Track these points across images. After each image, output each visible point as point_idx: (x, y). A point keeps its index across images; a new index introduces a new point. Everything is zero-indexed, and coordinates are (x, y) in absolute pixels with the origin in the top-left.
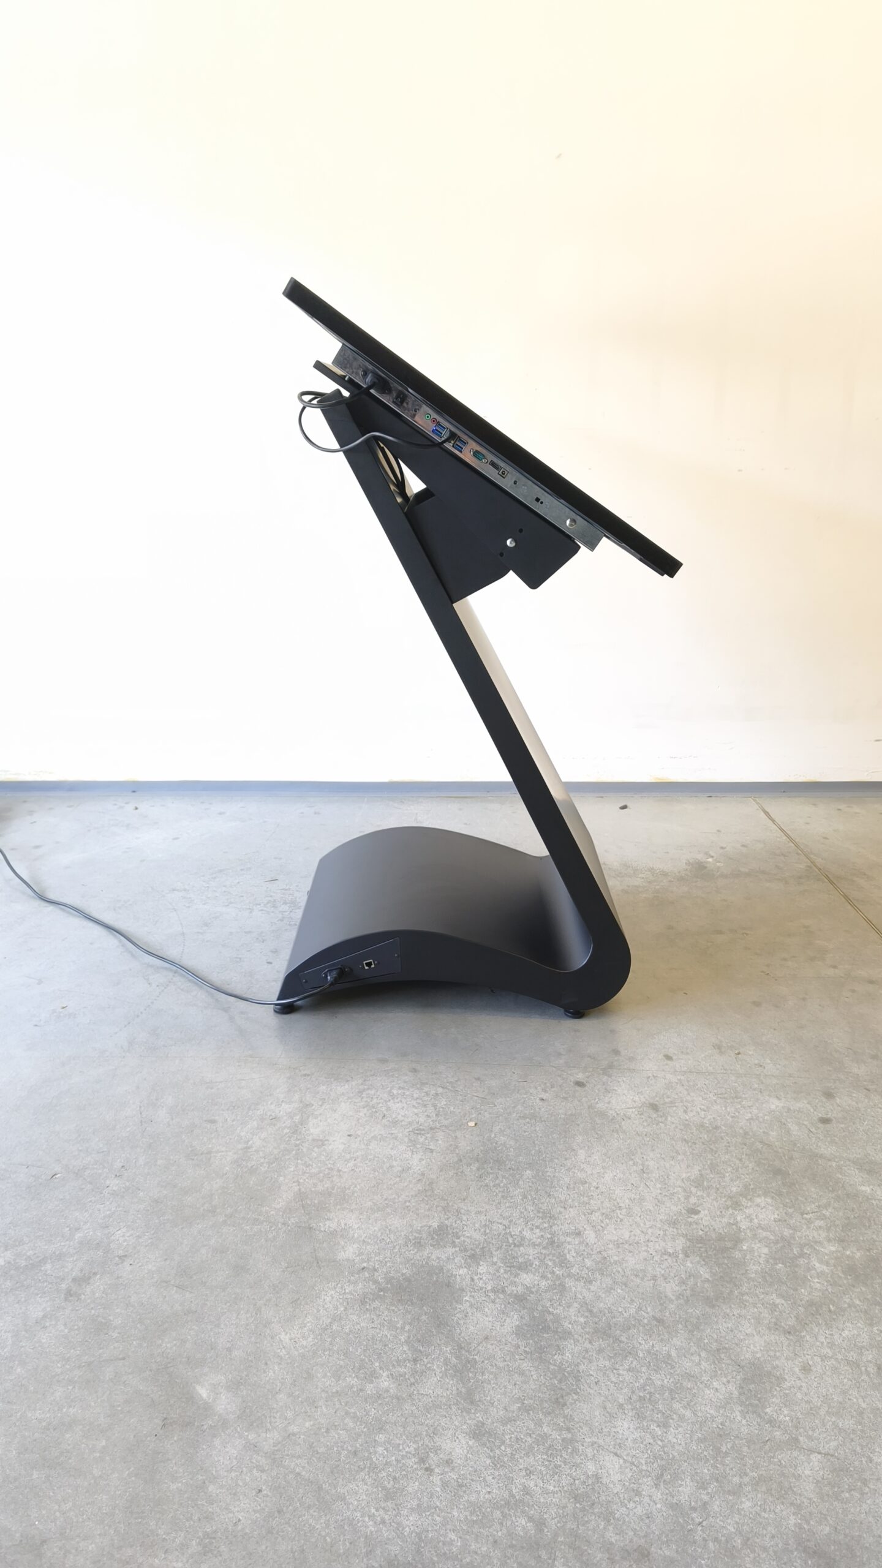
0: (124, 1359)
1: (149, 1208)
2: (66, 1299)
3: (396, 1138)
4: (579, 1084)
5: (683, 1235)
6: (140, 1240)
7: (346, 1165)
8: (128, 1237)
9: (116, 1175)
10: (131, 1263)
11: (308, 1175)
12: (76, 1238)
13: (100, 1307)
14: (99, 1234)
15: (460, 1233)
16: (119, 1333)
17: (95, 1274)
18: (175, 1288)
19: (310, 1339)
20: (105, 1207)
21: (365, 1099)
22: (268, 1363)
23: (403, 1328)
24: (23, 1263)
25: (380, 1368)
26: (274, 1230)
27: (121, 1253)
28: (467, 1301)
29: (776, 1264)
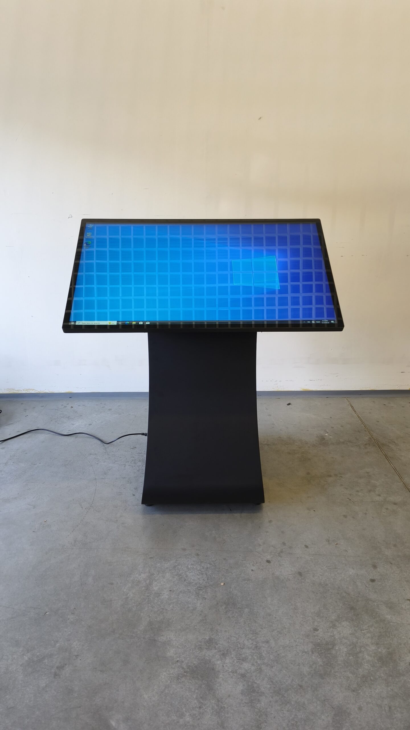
0: (80, 707)
1: (87, 630)
2: (54, 677)
3: (190, 592)
4: (268, 562)
5: (312, 642)
6: (84, 647)
7: (169, 606)
8: (79, 645)
9: (72, 613)
10: (81, 659)
11: (153, 612)
12: (57, 646)
13: (68, 681)
14: (66, 644)
15: (218, 643)
16: (77, 694)
17: (66, 664)
18: (99, 672)
19: (156, 697)
20: (68, 630)
21: (177, 571)
22: (140, 709)
23: (194, 691)
24: (35, 659)
25: (186, 711)
26: (140, 641)
27: (76, 654)
28: (221, 677)
29: (350, 656)
